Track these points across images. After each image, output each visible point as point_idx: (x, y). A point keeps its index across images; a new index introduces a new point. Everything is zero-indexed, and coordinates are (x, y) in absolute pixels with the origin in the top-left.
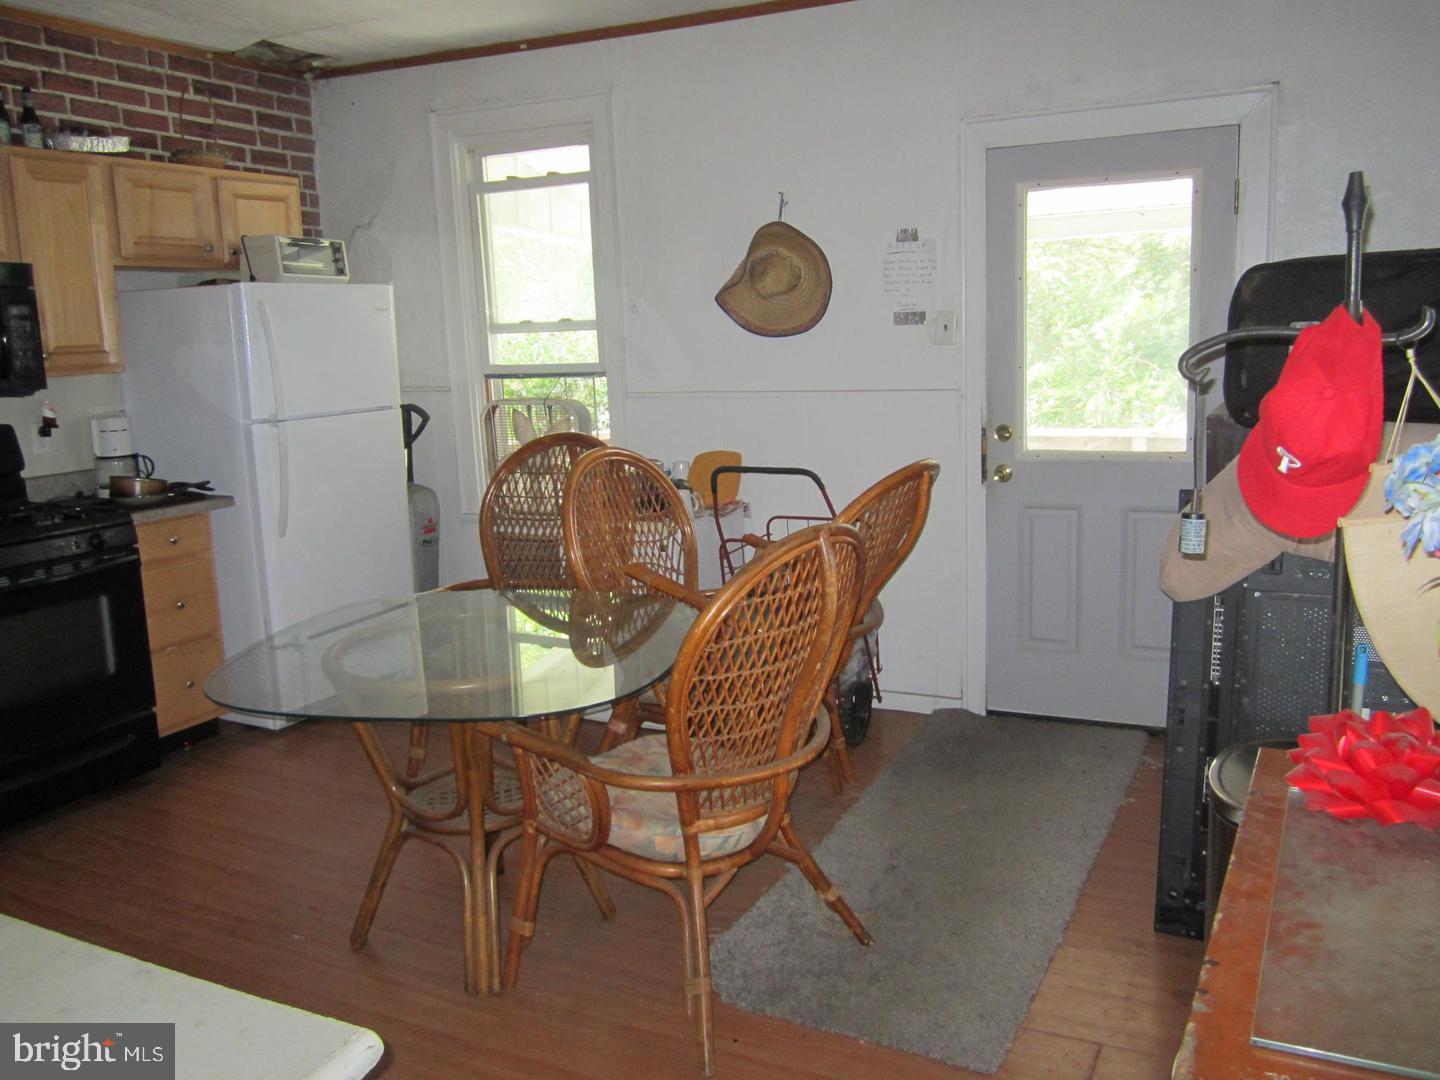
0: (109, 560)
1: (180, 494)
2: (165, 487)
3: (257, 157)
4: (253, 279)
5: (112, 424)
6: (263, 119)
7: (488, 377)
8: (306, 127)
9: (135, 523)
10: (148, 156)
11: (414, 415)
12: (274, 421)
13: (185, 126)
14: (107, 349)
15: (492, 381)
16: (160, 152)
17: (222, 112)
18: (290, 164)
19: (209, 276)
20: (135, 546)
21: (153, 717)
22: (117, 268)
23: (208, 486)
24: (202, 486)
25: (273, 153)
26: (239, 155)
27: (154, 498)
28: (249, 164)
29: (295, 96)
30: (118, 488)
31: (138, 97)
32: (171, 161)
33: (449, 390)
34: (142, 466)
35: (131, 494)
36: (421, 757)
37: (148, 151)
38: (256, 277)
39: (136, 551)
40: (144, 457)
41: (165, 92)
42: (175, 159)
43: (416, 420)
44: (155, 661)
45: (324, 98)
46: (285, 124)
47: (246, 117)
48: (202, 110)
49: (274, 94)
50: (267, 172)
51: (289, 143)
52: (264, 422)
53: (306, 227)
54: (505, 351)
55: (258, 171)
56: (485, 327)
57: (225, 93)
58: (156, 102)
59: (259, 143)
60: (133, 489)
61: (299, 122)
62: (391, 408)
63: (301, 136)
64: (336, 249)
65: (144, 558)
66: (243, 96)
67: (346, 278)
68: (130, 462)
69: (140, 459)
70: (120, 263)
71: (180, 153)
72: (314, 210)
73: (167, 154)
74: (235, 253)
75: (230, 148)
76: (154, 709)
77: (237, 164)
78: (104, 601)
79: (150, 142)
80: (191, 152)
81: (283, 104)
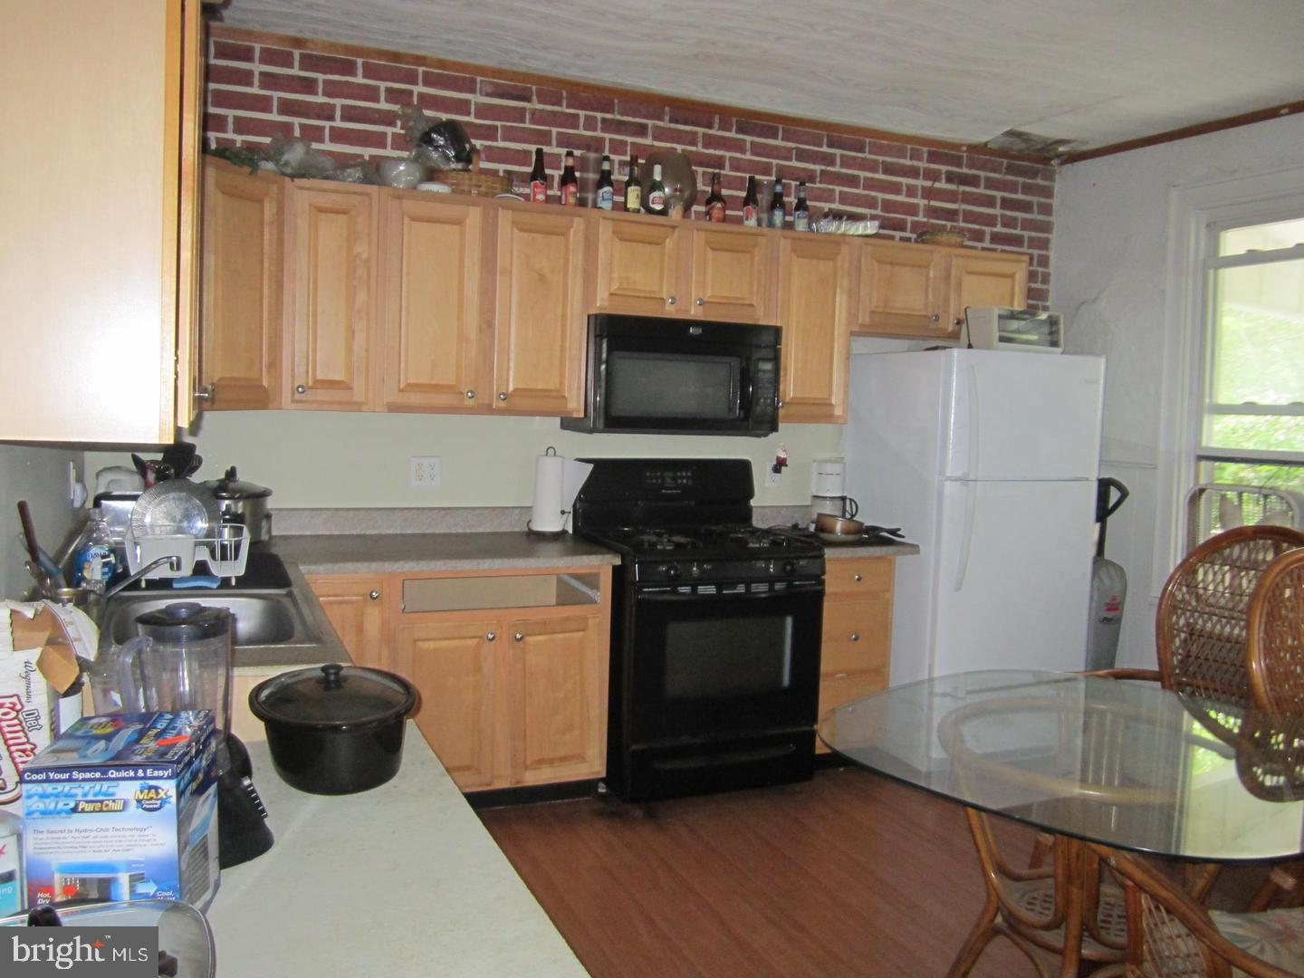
0: (799, 586)
1: (873, 537)
2: (861, 529)
3: (996, 238)
4: (970, 346)
5: (829, 468)
6: (1006, 204)
7: (1201, 458)
8: (1046, 210)
9: (826, 556)
10: (897, 239)
11: (1113, 490)
12: (964, 480)
13: (933, 212)
14: (833, 402)
15: (1203, 464)
16: (906, 235)
17: (968, 199)
18: (1026, 244)
19: (934, 343)
20: (823, 577)
21: (813, 734)
22: (852, 334)
23: (899, 533)
24: (894, 532)
25: (1012, 234)
26: (978, 236)
27: (850, 538)
28: (987, 244)
29: (1040, 181)
30: (822, 526)
31: (895, 189)
32: (916, 241)
33: (1156, 468)
34: (848, 508)
35: (832, 531)
36: (1050, 843)
37: (898, 234)
38: (973, 345)
39: (822, 583)
40: (851, 500)
41: (920, 183)
42: (919, 240)
43: (1114, 495)
44: (823, 684)
45: (1067, 182)
46: (1026, 207)
47: (990, 202)
48: (951, 197)
49: (1021, 180)
50: (1002, 251)
51: (1027, 225)
52: (957, 479)
53: (1031, 302)
54: (1222, 432)
55: (995, 250)
56: (1202, 405)
57: (973, 181)
58: (911, 191)
59: (999, 226)
60: (835, 526)
61: (1040, 205)
62: (1087, 480)
63: (1041, 217)
64: (1053, 322)
65: (829, 589)
66: (991, 184)
67: (1060, 350)
68: (839, 503)
69: (848, 502)
70: (856, 329)
71: (924, 234)
72: (1044, 287)
73: (914, 236)
74: (959, 322)
75: (970, 230)
76: (815, 727)
77: (976, 244)
78: (789, 621)
79: (900, 226)
80: (932, 234)
81: (1027, 189)
